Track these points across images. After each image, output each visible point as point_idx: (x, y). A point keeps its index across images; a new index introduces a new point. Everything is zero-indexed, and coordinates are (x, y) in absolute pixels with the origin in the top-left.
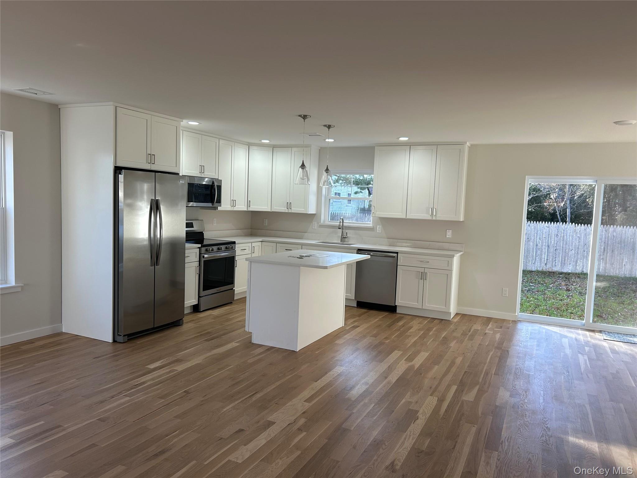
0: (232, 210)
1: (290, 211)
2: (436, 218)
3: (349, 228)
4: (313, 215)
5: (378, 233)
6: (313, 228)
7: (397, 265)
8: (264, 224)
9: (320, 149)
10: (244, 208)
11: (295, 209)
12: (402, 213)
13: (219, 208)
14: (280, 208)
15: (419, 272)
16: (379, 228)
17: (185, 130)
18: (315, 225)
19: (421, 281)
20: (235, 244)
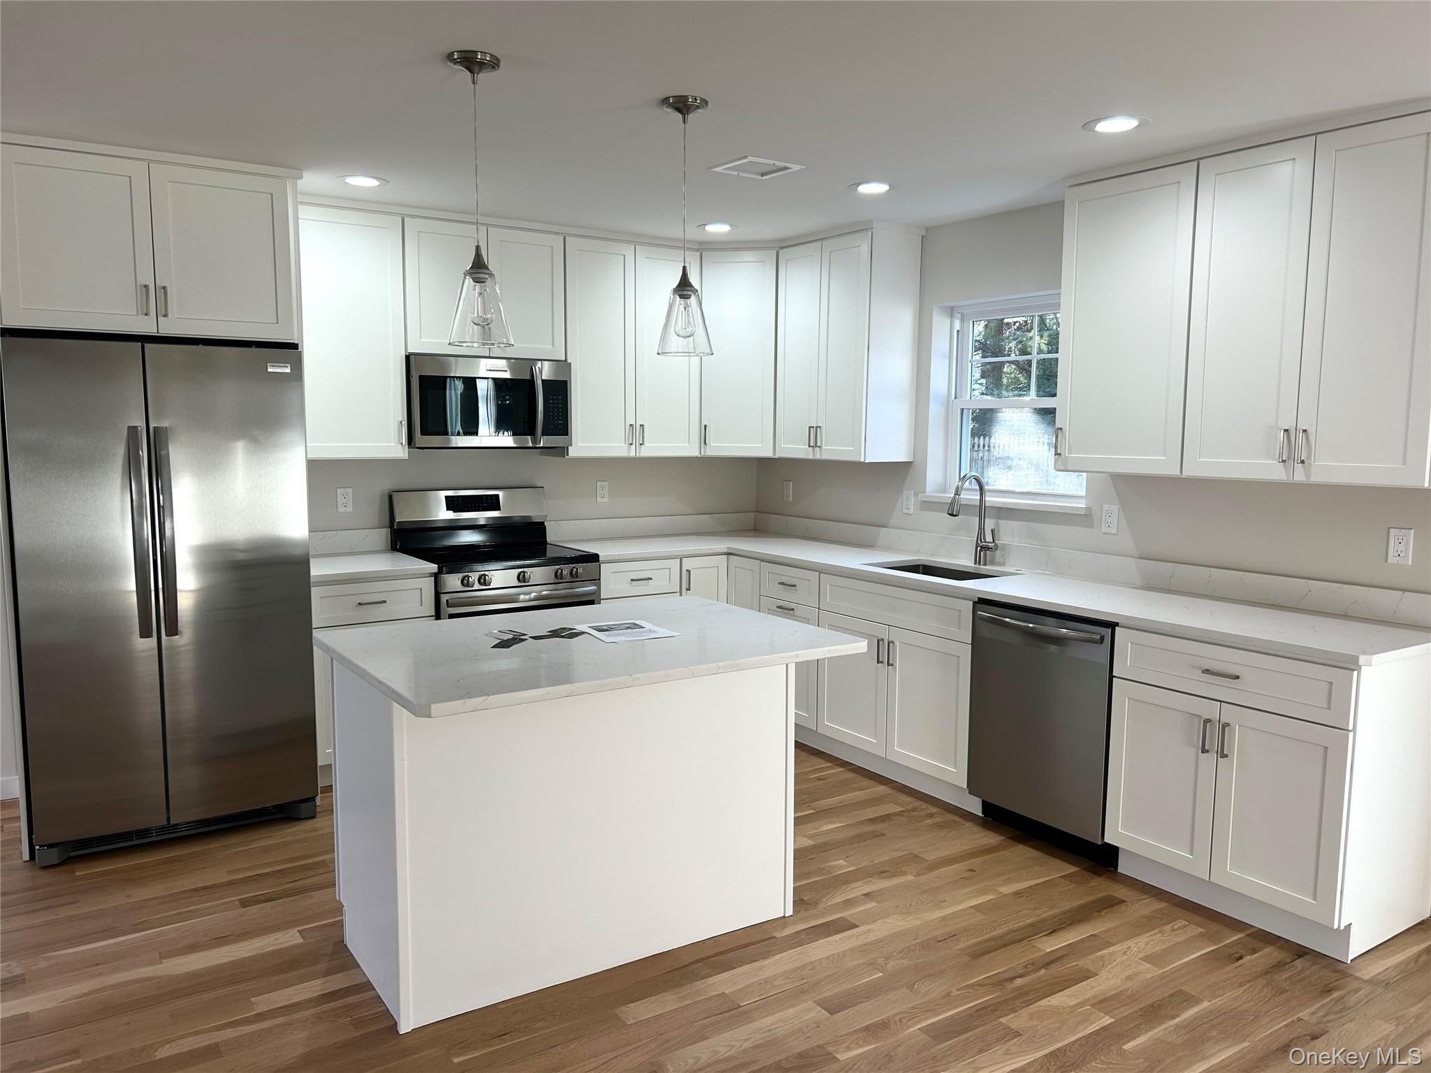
0: (632, 454)
1: (818, 457)
2: (1308, 474)
3: (1005, 512)
4: (905, 466)
5: (1105, 533)
6: (905, 511)
7: (1111, 677)
8: (785, 498)
9: (924, 234)
10: (690, 449)
11: (832, 450)
12: (1164, 455)
13: (573, 452)
14: (794, 448)
15: (1200, 716)
16: (1112, 516)
17: (408, 216)
18: (909, 502)
19: (1208, 761)
20: (598, 561)
